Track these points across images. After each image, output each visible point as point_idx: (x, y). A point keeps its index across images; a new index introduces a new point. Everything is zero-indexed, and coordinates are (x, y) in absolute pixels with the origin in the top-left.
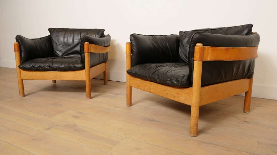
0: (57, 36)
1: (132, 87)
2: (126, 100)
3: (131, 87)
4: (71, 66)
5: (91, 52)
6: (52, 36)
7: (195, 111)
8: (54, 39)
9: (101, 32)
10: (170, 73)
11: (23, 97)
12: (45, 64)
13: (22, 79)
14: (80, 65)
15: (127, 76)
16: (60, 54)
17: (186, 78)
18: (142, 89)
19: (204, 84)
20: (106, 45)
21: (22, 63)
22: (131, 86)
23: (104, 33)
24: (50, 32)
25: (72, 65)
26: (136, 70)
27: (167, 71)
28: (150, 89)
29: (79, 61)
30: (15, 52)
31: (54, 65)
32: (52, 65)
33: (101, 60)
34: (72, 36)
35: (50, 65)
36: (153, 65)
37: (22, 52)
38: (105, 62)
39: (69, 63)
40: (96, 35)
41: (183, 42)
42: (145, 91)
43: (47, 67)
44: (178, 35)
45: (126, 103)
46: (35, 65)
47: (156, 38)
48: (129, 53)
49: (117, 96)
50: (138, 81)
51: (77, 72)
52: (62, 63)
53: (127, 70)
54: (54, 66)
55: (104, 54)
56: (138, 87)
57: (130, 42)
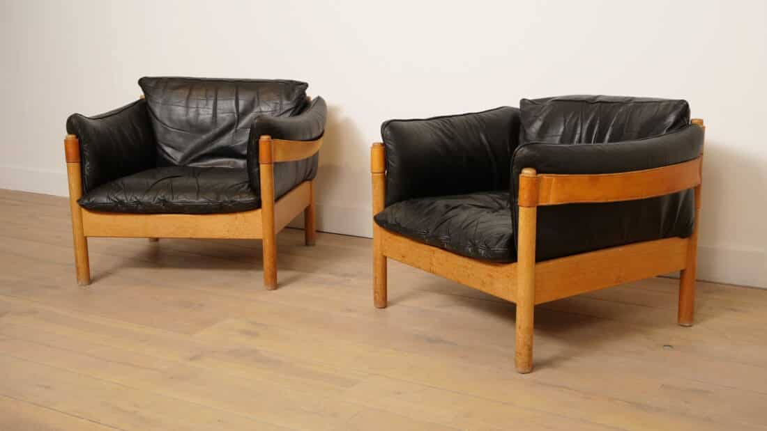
0: (166, 103)
1: (388, 259)
2: (372, 291)
3: (385, 258)
4: (225, 202)
5: (277, 161)
6: (150, 103)
7: (524, 315)
8: (158, 111)
9: (297, 91)
10: (475, 228)
11: (88, 286)
12: (152, 196)
13: (85, 235)
14: (248, 199)
15: (374, 229)
16: (177, 156)
17: (504, 241)
18: (412, 264)
19: (542, 255)
20: (314, 135)
21: (85, 192)
22: (385, 254)
23: (305, 94)
24: (143, 90)
25: (227, 200)
26: (397, 216)
27: (469, 222)
28: (431, 264)
29: (243, 186)
30: (68, 161)
31: (177, 198)
32: (173, 198)
33: (301, 176)
34: (211, 103)
35: (167, 197)
36: (441, 203)
37: (87, 161)
38: (310, 180)
39: (218, 192)
40: (281, 102)
41: (527, 131)
42: (419, 268)
43: (159, 203)
44: (517, 109)
45: (372, 298)
46: (124, 198)
47: (452, 125)
48: (379, 171)
49: (348, 280)
50: (403, 243)
51: (239, 216)
52: (199, 191)
53: (376, 213)
54: (179, 199)
55: (307, 159)
56: (403, 258)
57: (382, 141)
